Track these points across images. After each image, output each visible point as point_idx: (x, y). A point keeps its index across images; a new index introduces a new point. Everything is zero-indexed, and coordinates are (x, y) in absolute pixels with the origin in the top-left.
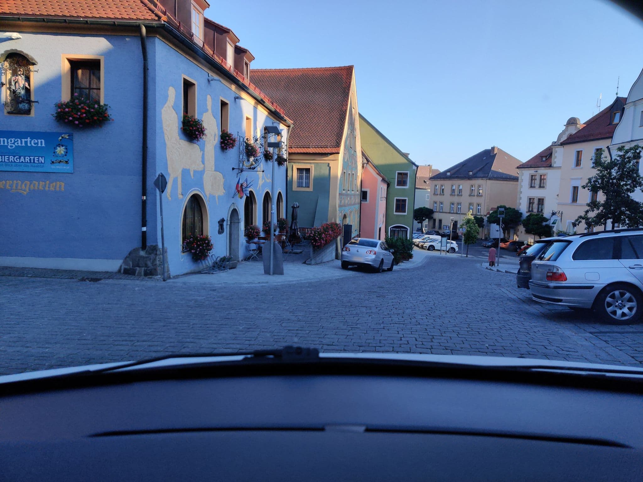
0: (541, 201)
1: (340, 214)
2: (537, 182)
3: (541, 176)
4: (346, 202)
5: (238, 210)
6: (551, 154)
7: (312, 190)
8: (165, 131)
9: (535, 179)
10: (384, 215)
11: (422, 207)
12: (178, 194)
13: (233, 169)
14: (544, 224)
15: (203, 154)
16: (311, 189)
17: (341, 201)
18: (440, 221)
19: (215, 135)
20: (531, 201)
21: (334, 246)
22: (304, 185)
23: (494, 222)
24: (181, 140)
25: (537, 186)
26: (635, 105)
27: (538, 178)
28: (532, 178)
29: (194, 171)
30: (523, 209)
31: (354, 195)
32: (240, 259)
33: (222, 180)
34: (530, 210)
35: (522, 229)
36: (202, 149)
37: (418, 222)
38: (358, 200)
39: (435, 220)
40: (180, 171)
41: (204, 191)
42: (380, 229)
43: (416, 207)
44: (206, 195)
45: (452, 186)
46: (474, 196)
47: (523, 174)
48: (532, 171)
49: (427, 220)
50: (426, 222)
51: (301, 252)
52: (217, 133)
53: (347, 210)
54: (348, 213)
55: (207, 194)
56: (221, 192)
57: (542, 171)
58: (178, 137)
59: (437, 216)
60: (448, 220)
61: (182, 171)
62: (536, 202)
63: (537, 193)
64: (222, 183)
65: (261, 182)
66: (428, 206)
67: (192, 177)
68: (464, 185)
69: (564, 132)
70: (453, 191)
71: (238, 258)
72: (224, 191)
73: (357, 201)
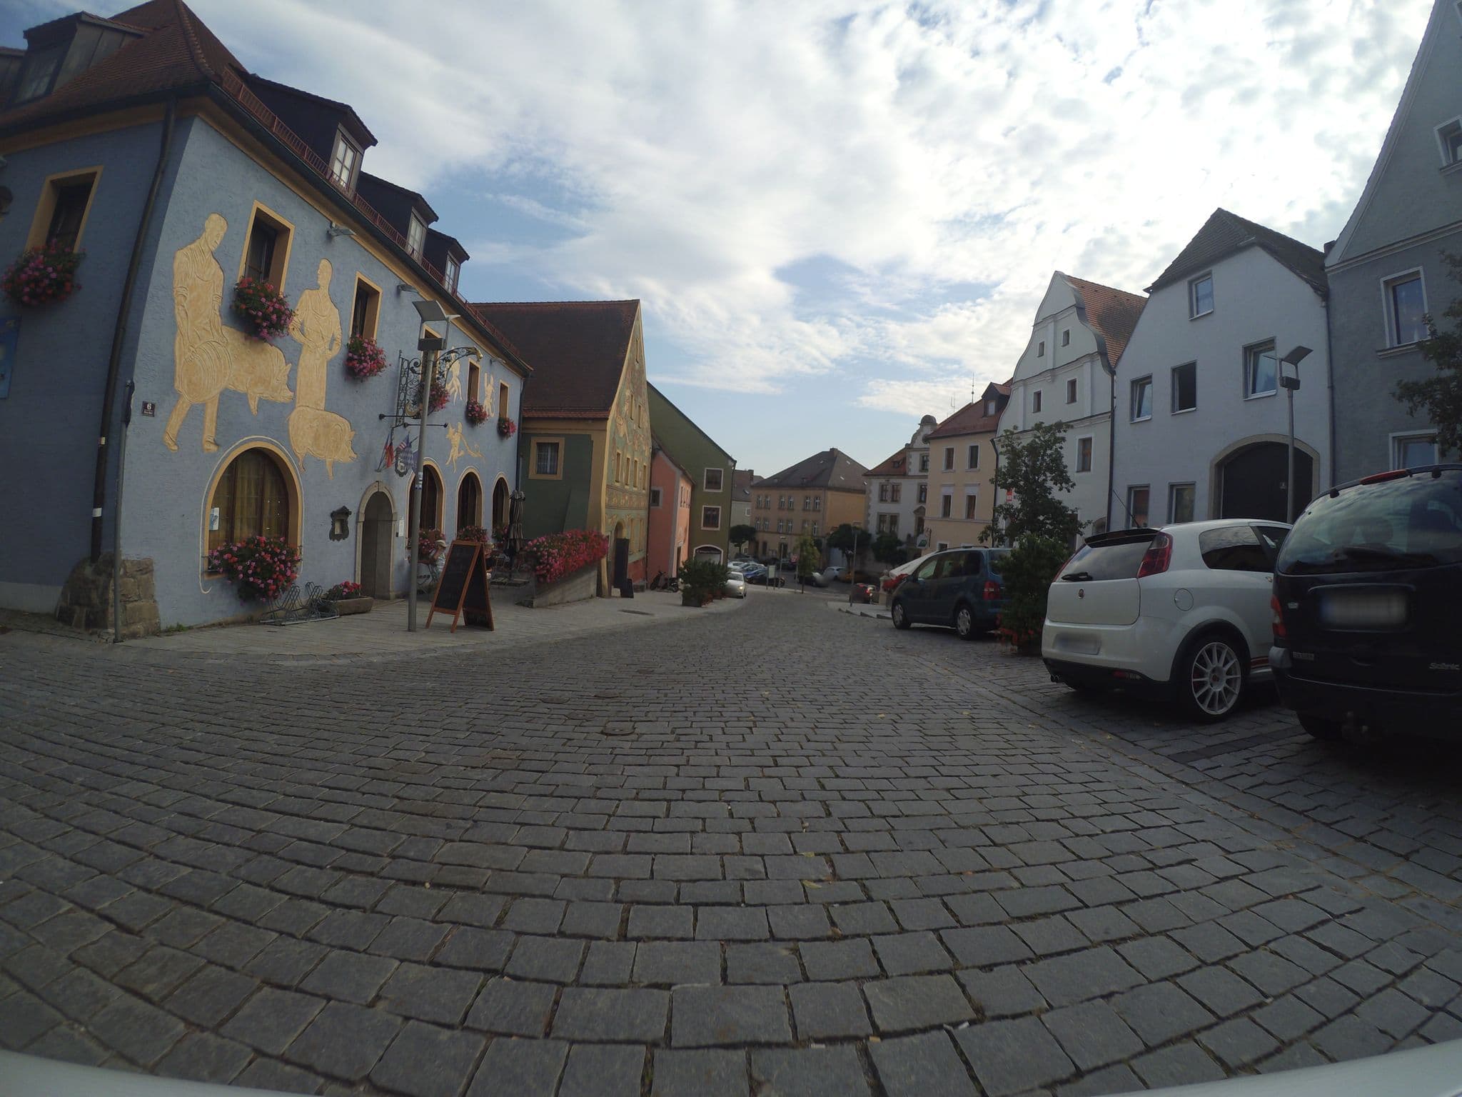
0: (894, 519)
1: (610, 520)
2: (889, 494)
3: (893, 486)
4: (623, 502)
5: (389, 496)
6: (904, 460)
7: (561, 478)
8: (179, 299)
9: (886, 491)
10: (686, 529)
11: (741, 524)
12: (204, 441)
13: (381, 417)
14: (898, 548)
15: (294, 371)
16: (559, 476)
17: (610, 499)
18: (765, 544)
19: (333, 339)
20: (881, 518)
21: (594, 573)
22: (548, 471)
23: (836, 546)
24: (223, 327)
25: (889, 501)
26: (1025, 385)
27: (889, 488)
28: (883, 489)
29: (260, 399)
30: (872, 528)
31: (638, 494)
32: (392, 594)
33: (348, 435)
34: (880, 531)
35: (871, 555)
36: (293, 358)
37: (736, 546)
38: (644, 503)
39: (757, 543)
40: (215, 392)
41: (289, 446)
42: (679, 549)
43: (733, 524)
44: (295, 455)
45: (781, 497)
46: (809, 510)
47: (870, 484)
48: (883, 481)
49: (747, 542)
50: (745, 546)
51: (525, 583)
52: (338, 334)
53: (624, 515)
54: (626, 520)
55: (300, 452)
56: (345, 455)
57: (894, 481)
58: (218, 320)
59: (761, 537)
60: (773, 541)
61: (222, 394)
62: (888, 519)
63: (889, 508)
64: (347, 438)
65: (454, 453)
66: (748, 523)
67: (255, 412)
68: (797, 497)
69: (919, 432)
70: (781, 504)
71: (389, 591)
72: (353, 455)
73: (642, 504)
